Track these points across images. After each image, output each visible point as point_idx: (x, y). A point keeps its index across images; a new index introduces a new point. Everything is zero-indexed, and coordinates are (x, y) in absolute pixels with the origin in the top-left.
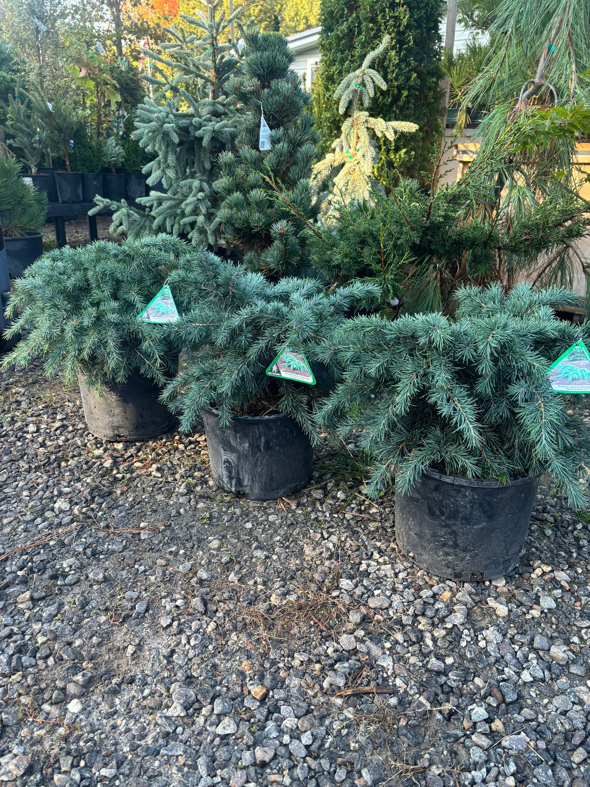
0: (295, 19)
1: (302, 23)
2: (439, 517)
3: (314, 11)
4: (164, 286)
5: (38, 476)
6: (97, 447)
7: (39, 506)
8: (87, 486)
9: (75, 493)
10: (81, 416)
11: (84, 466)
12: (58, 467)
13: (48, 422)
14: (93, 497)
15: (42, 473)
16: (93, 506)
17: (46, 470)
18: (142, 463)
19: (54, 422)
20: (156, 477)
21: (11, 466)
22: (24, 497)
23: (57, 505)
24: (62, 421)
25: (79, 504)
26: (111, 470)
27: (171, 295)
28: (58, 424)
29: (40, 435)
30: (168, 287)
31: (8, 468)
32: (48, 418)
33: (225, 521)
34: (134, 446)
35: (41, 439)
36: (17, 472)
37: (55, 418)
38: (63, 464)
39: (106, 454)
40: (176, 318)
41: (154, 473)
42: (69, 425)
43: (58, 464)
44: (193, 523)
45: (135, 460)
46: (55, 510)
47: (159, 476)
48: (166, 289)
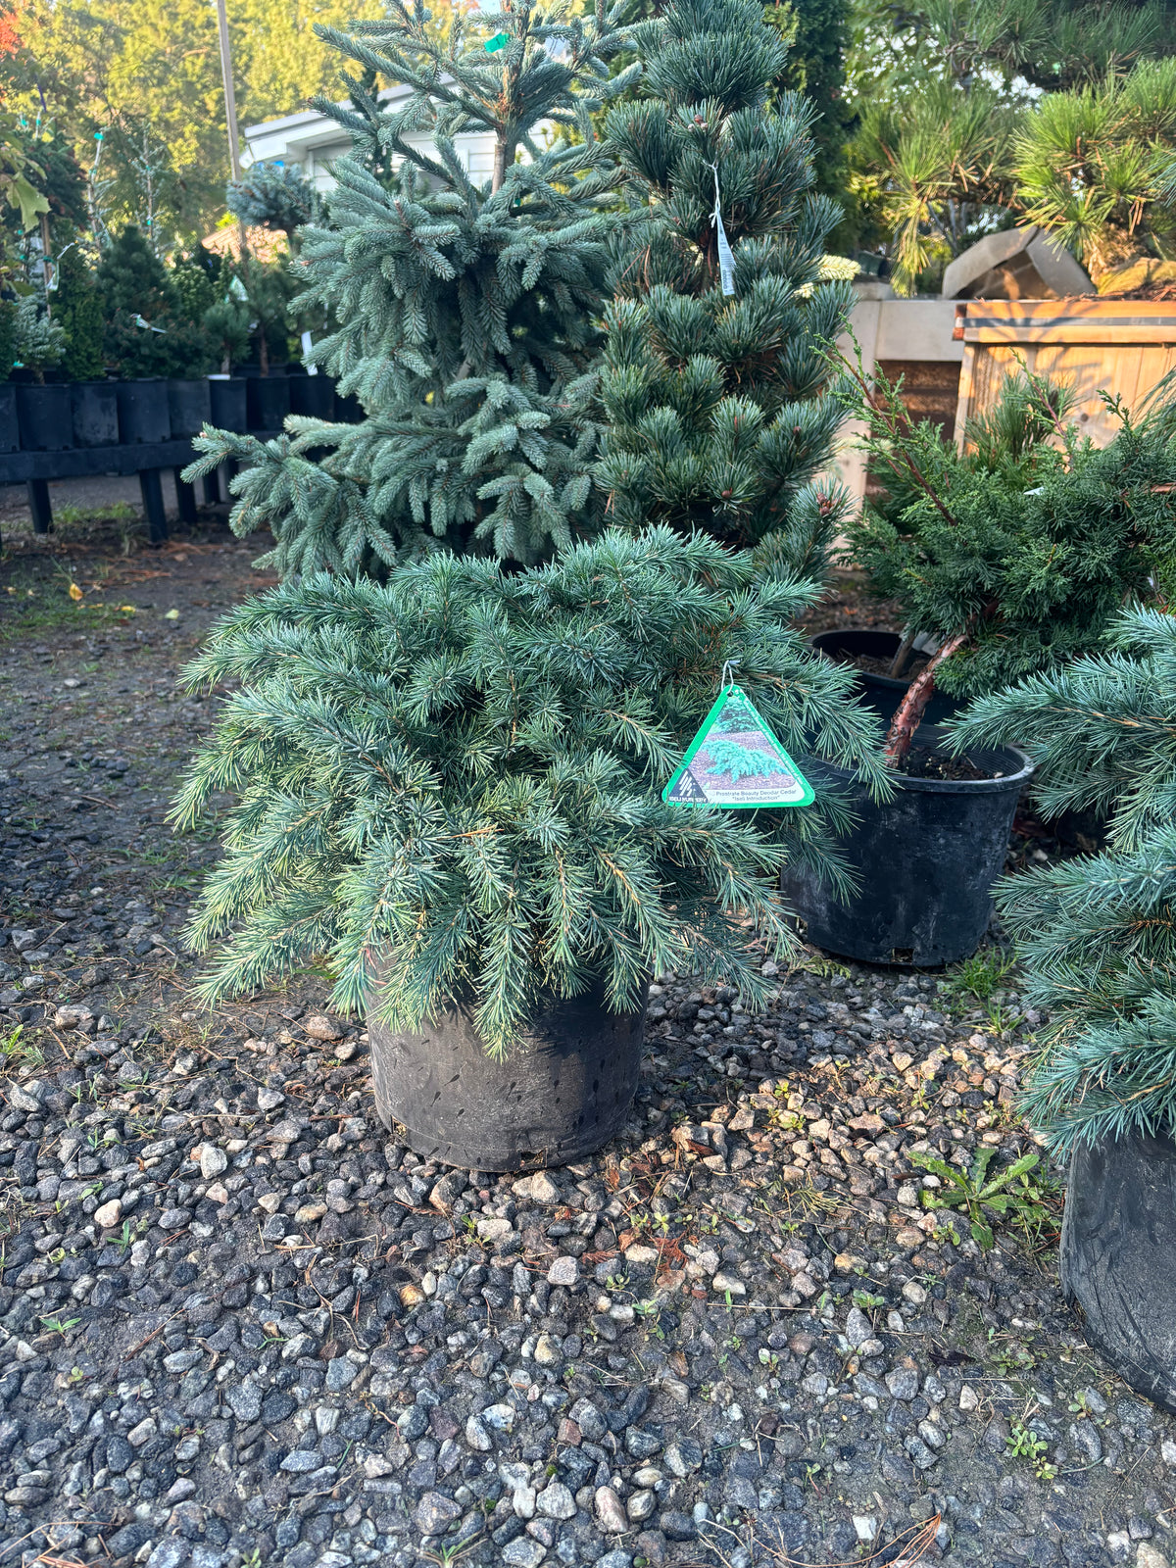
0: (272, 87)
1: (286, 96)
3: (311, 73)
4: (725, 691)
5: (359, 1367)
6: (471, 1206)
7: (460, 1518)
8: (561, 1382)
9: (540, 1426)
10: (328, 1086)
11: (486, 1292)
12: (402, 1309)
13: (245, 1128)
14: (620, 1434)
15: (368, 1352)
16: (646, 1475)
17: (368, 1336)
18: (651, 1245)
19: (259, 1122)
20: (736, 1298)
21: (239, 1335)
22: (377, 1485)
23: (523, 1502)
24: (279, 1113)
25: (589, 1479)
26: (582, 1291)
27: (755, 714)
28: (287, 1132)
29: (250, 1181)
30: (739, 690)
31: (234, 1347)
32: (231, 1107)
33: (1094, 1452)
34: (575, 1180)
35: (268, 1202)
36: (276, 1363)
37: (251, 1107)
38: (410, 1296)
39: (532, 1233)
40: (797, 787)
41: (720, 1282)
42: (318, 1127)
43: (398, 1299)
44: (1007, 1481)
45: (625, 1239)
46: (532, 1526)
47: (740, 1288)
48: (734, 697)
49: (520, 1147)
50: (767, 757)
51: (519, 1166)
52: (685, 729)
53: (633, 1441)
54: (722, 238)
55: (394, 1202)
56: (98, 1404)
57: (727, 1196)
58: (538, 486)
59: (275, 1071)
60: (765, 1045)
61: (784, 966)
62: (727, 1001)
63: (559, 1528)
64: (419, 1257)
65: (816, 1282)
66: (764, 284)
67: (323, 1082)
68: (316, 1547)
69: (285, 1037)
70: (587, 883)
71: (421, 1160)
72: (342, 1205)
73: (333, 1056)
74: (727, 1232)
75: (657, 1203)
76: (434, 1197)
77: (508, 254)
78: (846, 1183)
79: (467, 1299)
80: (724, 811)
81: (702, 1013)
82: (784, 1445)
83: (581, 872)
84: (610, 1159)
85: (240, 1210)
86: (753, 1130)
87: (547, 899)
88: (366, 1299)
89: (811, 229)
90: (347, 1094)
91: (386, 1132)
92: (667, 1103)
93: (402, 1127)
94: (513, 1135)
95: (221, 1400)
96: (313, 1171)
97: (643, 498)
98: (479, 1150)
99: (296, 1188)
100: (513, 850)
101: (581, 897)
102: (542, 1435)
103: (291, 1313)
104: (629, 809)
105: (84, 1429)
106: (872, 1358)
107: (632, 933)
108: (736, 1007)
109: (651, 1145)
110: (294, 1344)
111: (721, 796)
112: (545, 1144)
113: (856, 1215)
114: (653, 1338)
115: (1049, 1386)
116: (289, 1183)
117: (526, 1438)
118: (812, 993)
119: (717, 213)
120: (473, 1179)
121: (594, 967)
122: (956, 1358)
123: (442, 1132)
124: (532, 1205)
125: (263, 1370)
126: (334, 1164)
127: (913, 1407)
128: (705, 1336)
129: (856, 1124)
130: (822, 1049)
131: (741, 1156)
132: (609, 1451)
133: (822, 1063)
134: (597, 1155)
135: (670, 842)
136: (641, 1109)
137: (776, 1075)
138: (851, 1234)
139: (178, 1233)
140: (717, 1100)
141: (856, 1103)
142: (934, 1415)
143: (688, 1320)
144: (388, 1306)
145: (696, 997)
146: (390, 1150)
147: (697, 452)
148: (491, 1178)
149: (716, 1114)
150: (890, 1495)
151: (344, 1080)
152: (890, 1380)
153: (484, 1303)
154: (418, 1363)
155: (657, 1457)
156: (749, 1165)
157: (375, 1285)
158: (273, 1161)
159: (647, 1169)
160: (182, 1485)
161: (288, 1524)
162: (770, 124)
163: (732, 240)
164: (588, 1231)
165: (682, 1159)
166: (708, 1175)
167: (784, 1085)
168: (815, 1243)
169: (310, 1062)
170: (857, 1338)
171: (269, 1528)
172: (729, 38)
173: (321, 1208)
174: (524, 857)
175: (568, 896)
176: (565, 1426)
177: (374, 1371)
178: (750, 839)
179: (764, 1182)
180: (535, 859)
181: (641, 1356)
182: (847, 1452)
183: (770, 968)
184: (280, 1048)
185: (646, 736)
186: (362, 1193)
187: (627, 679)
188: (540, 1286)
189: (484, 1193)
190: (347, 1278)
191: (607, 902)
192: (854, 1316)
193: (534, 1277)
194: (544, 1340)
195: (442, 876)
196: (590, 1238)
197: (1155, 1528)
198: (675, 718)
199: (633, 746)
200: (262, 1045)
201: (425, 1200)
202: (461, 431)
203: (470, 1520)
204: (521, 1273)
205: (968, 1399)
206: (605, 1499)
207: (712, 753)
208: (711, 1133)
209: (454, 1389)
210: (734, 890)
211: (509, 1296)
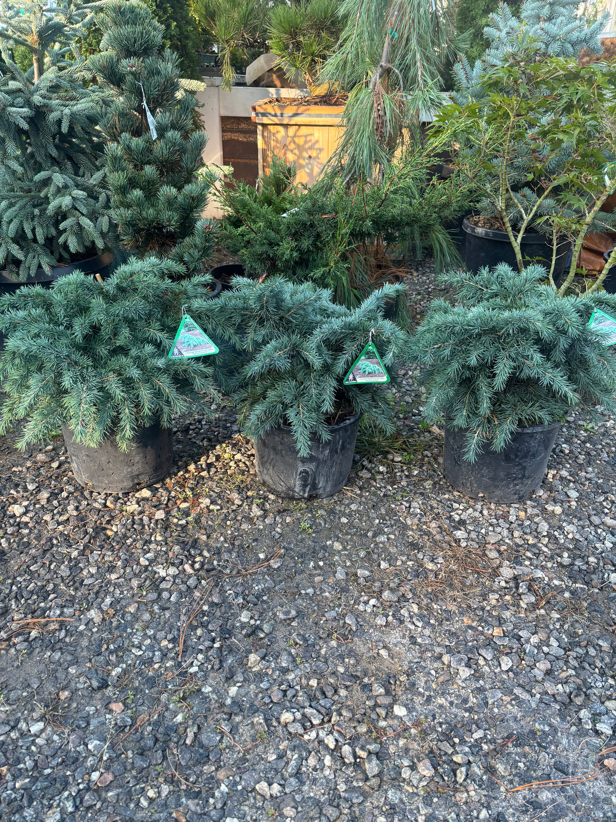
2: (514, 460)
4: (184, 317)
5: (100, 555)
6: (122, 504)
7: (145, 582)
8: (166, 544)
9: (163, 556)
10: (53, 478)
11: (135, 526)
12: (109, 538)
13: (26, 497)
14: (188, 551)
15: (101, 551)
16: (198, 559)
17: (99, 546)
18: (187, 502)
19: (32, 494)
20: (218, 510)
21: (54, 556)
22: (116, 581)
23: (162, 573)
24: (38, 490)
25: (181, 563)
26: (168, 519)
27: (196, 325)
28: (45, 495)
29: (36, 513)
30: (188, 316)
31: (53, 559)
32: (18, 492)
33: (323, 525)
34: (157, 489)
35: (47, 517)
36: (70, 560)
37: (25, 489)
38: (109, 533)
39: (146, 506)
40: (213, 348)
41: (212, 507)
42: (56, 491)
43: (105, 534)
44: (300, 536)
45: (178, 502)
46: (167, 578)
47: (219, 507)
48: (187, 319)
49: (136, 481)
50: (202, 339)
51: (137, 488)
52: (172, 331)
53: (193, 552)
54: (149, 114)
55: (95, 508)
56: (12, 585)
57: (210, 483)
58: (86, 222)
59: (29, 476)
60: (216, 434)
61: (218, 405)
62: (200, 421)
63: (175, 577)
64: (108, 522)
65: (241, 500)
66: (170, 134)
67: (51, 477)
68: (103, 599)
69: (29, 464)
70: (151, 389)
71: (99, 494)
72: (75, 513)
73: (51, 467)
74: (212, 493)
75: (187, 490)
76: (108, 504)
77: (53, 116)
78: (248, 471)
79: (129, 530)
80: (192, 358)
81: (191, 427)
82: (237, 543)
83: (148, 385)
84: (168, 480)
85: (37, 522)
86: (216, 462)
87: (138, 396)
88: (94, 538)
89: (185, 107)
90: (62, 479)
91: (83, 488)
92: (184, 459)
93: (90, 484)
94: (133, 478)
95: (55, 573)
96: (60, 505)
97: (134, 226)
98: (120, 486)
99: (55, 512)
100: (123, 382)
101: (149, 393)
102: (164, 558)
103: (70, 546)
104: (160, 363)
105: (11, 591)
106: (260, 516)
107: (168, 402)
108: (204, 423)
109: (181, 473)
110: (75, 554)
111: (188, 354)
112: (144, 479)
113: (252, 480)
114: (193, 527)
115: (311, 512)
116: (52, 511)
117: (159, 560)
118: (230, 413)
119: (145, 103)
120: (120, 495)
121: (157, 415)
122: (285, 510)
123: (106, 482)
124: (144, 499)
125: (66, 563)
126: (67, 502)
127: (273, 526)
128: (210, 522)
129: (249, 453)
130: (236, 431)
131: (213, 470)
132: (186, 556)
133: (236, 436)
134: (163, 480)
135: (176, 371)
136: (175, 463)
137: (221, 443)
138: (251, 485)
139: (16, 534)
140: (202, 455)
141: (249, 446)
142: (279, 526)
143: (203, 520)
144: (103, 537)
145: (189, 422)
146: (86, 493)
147: (153, 206)
148: (126, 494)
149: (202, 459)
150: (268, 547)
151: (59, 474)
152: (266, 520)
153: (135, 529)
154: (119, 550)
155: (201, 555)
156: (216, 472)
157: (96, 533)
158: (43, 506)
159: (181, 480)
160: (52, 596)
161: (92, 595)
162: (161, 65)
163: (153, 112)
164: (165, 502)
165: (193, 475)
166: (203, 478)
167: (224, 445)
168: (240, 490)
169: (42, 471)
170: (256, 511)
171: (86, 598)
172: (139, 28)
173: (68, 515)
174: (128, 383)
175: (145, 394)
176: (171, 554)
177: (105, 555)
178: (201, 366)
179: (221, 476)
180: (130, 384)
181: (190, 532)
182: (255, 540)
183: (214, 407)
184: (28, 468)
185: (160, 336)
186: (81, 508)
187: (149, 316)
188: (153, 521)
189: (126, 499)
190: (86, 533)
191: (158, 394)
192: (254, 507)
193: (150, 519)
194: (158, 534)
195: (101, 394)
196: (167, 504)
197: (338, 538)
198: (169, 327)
199: (156, 340)
200: (20, 469)
201: (105, 505)
202: (42, 195)
203: (148, 582)
204: (146, 519)
205: (288, 520)
206: (187, 567)
207: (183, 340)
208: (201, 465)
209: (133, 553)
210: (199, 383)
211: (143, 526)
